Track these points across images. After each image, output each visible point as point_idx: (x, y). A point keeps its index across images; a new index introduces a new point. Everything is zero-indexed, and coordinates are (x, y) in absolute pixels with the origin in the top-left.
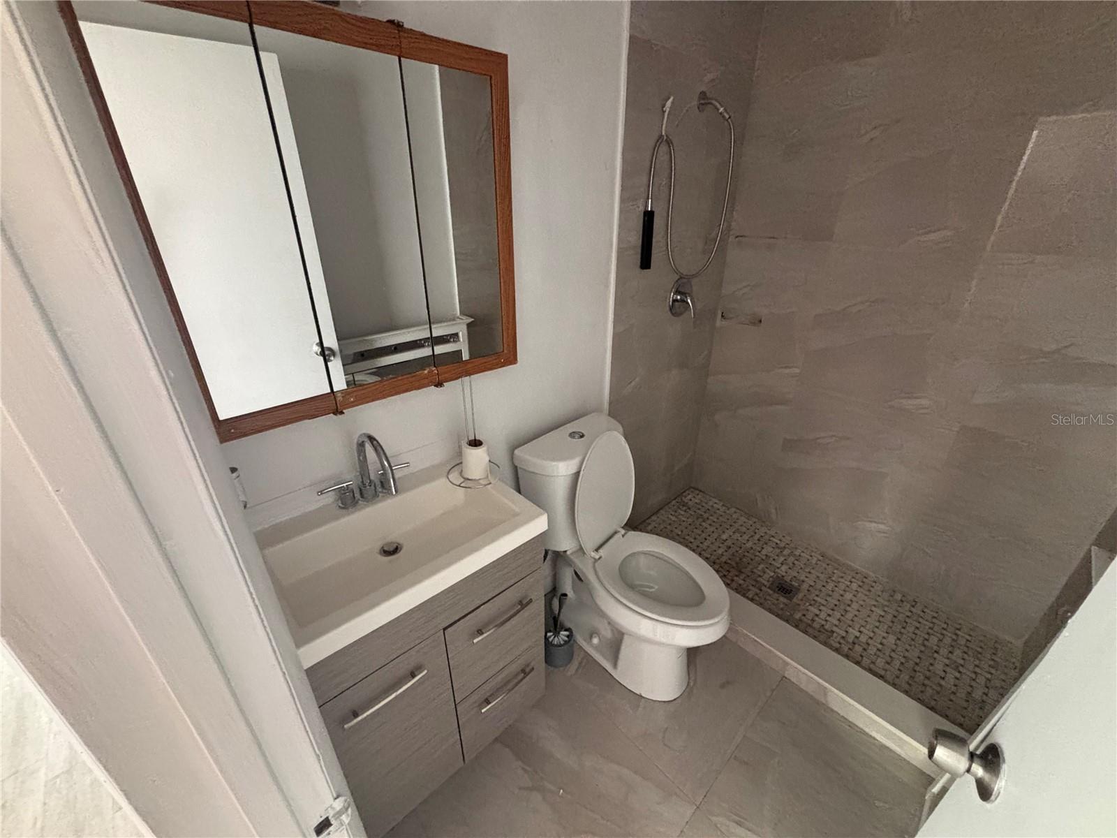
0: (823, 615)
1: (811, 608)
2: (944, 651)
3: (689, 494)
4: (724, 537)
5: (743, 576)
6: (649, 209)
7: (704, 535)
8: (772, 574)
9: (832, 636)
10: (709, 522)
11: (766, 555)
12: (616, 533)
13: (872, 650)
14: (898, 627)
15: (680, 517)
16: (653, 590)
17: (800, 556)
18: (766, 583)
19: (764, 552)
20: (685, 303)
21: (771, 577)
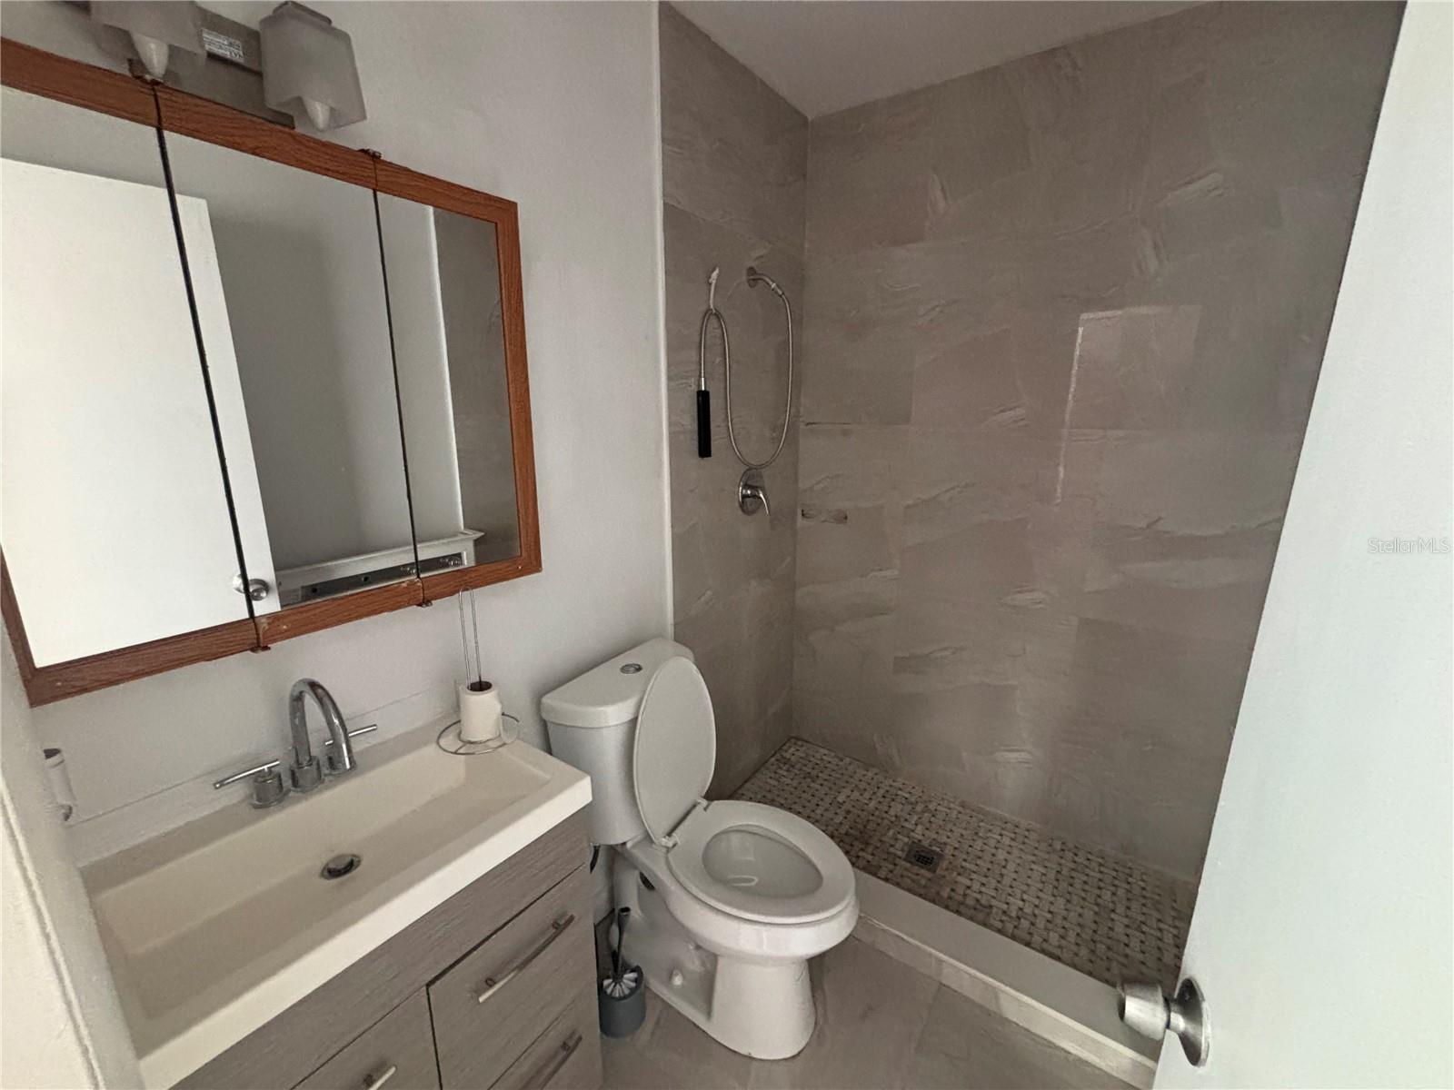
0: (976, 886)
1: (960, 879)
2: (1121, 909)
3: (790, 747)
4: (841, 799)
5: (870, 849)
6: (703, 389)
7: (815, 801)
8: (906, 840)
9: (991, 912)
10: (820, 781)
11: (896, 816)
12: (694, 806)
13: (1041, 923)
14: (1064, 885)
15: (783, 779)
16: (753, 884)
17: (936, 810)
18: (900, 853)
19: (892, 812)
20: (757, 499)
21: (906, 844)
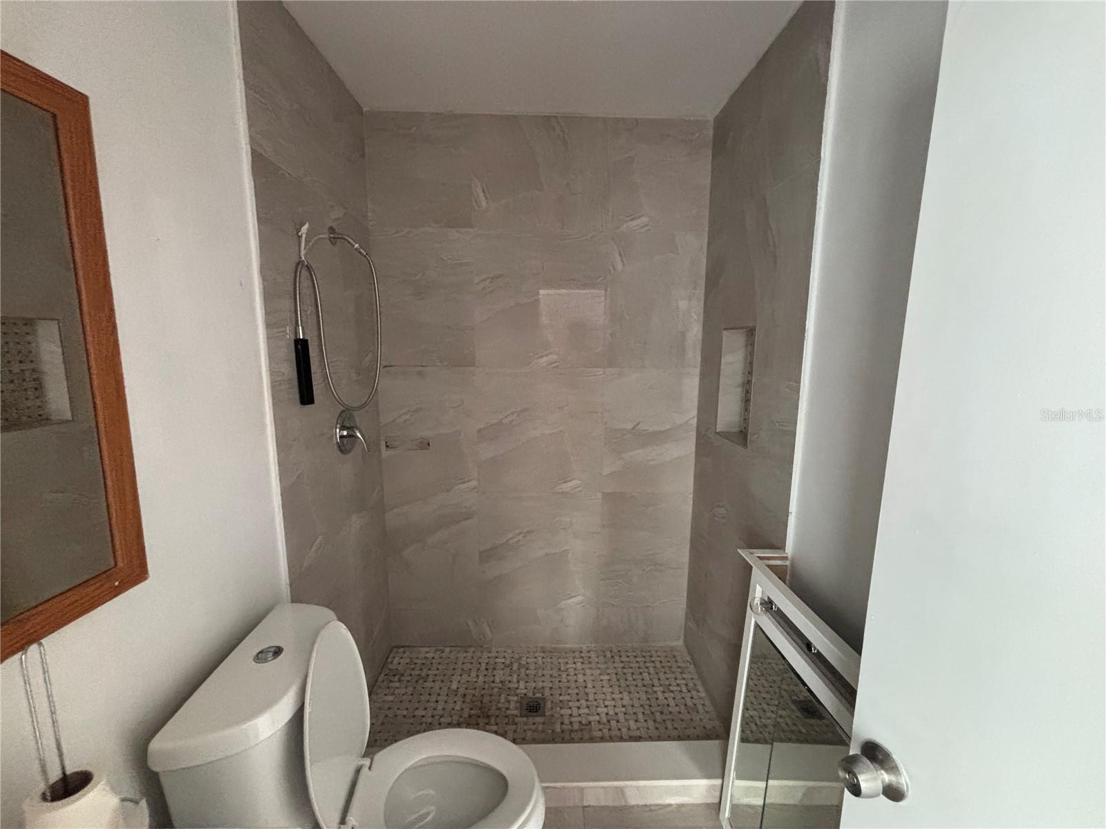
0: (575, 712)
1: (563, 712)
3: (394, 657)
4: (454, 687)
5: (493, 721)
6: (301, 337)
7: (434, 698)
8: (516, 698)
9: (591, 728)
10: (431, 679)
11: (501, 682)
12: (358, 771)
13: (621, 717)
15: (397, 691)
17: (527, 663)
18: (516, 712)
19: (497, 680)
20: (353, 438)
21: (517, 702)
